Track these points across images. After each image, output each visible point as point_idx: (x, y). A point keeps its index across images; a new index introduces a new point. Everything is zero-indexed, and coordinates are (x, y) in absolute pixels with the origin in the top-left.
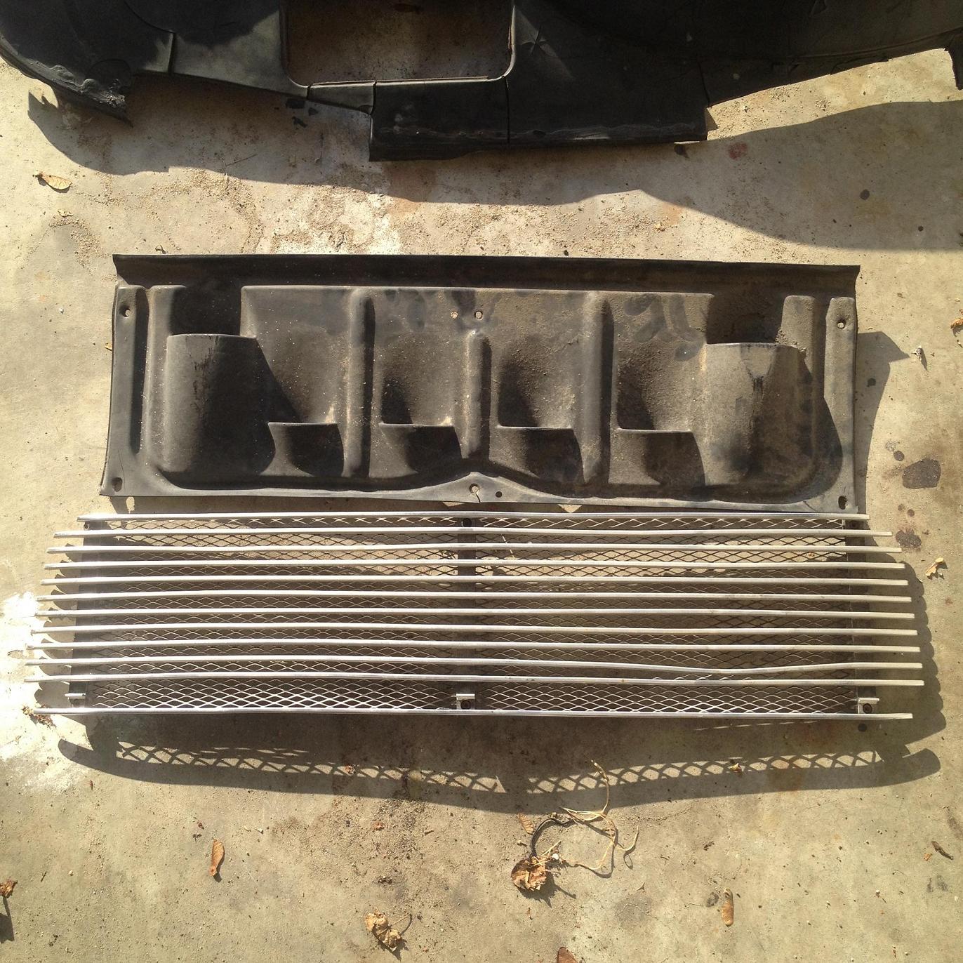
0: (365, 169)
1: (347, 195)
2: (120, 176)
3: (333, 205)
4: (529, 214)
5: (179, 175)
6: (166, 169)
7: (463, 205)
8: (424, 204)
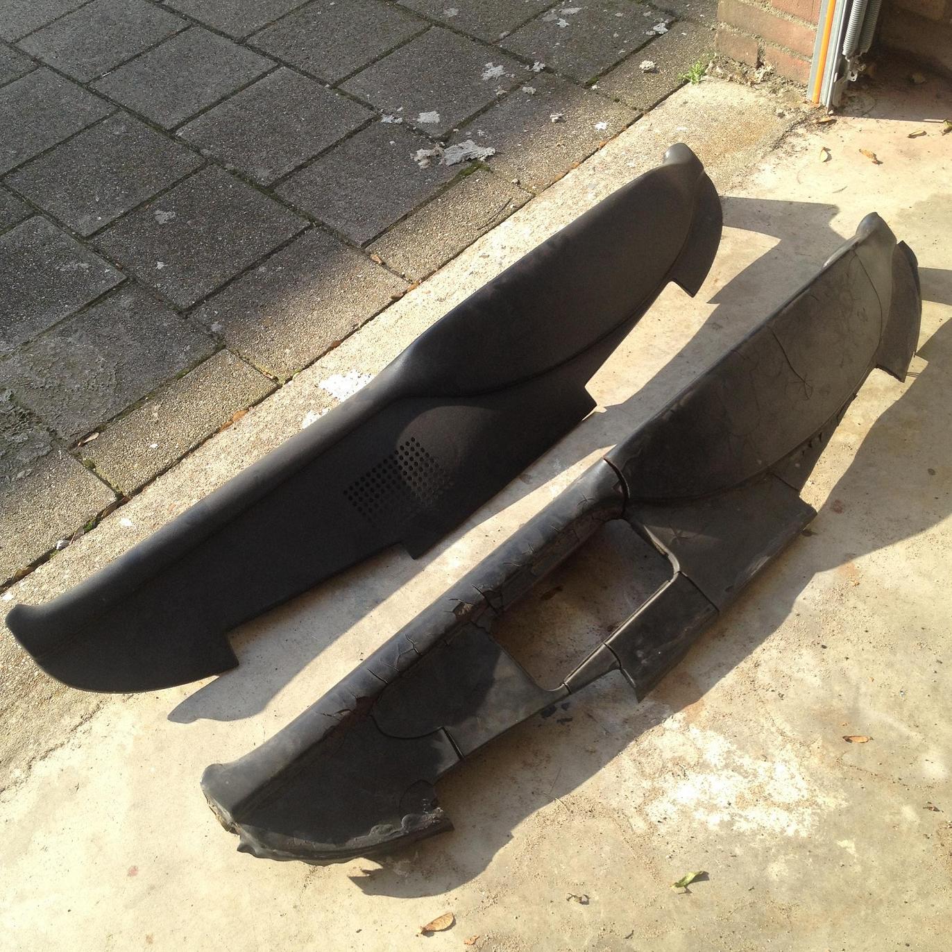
0: (642, 711)
1: (650, 737)
2: (483, 873)
3: (649, 752)
4: (773, 644)
5: (524, 831)
6: (510, 837)
7: (727, 676)
8: (704, 698)
